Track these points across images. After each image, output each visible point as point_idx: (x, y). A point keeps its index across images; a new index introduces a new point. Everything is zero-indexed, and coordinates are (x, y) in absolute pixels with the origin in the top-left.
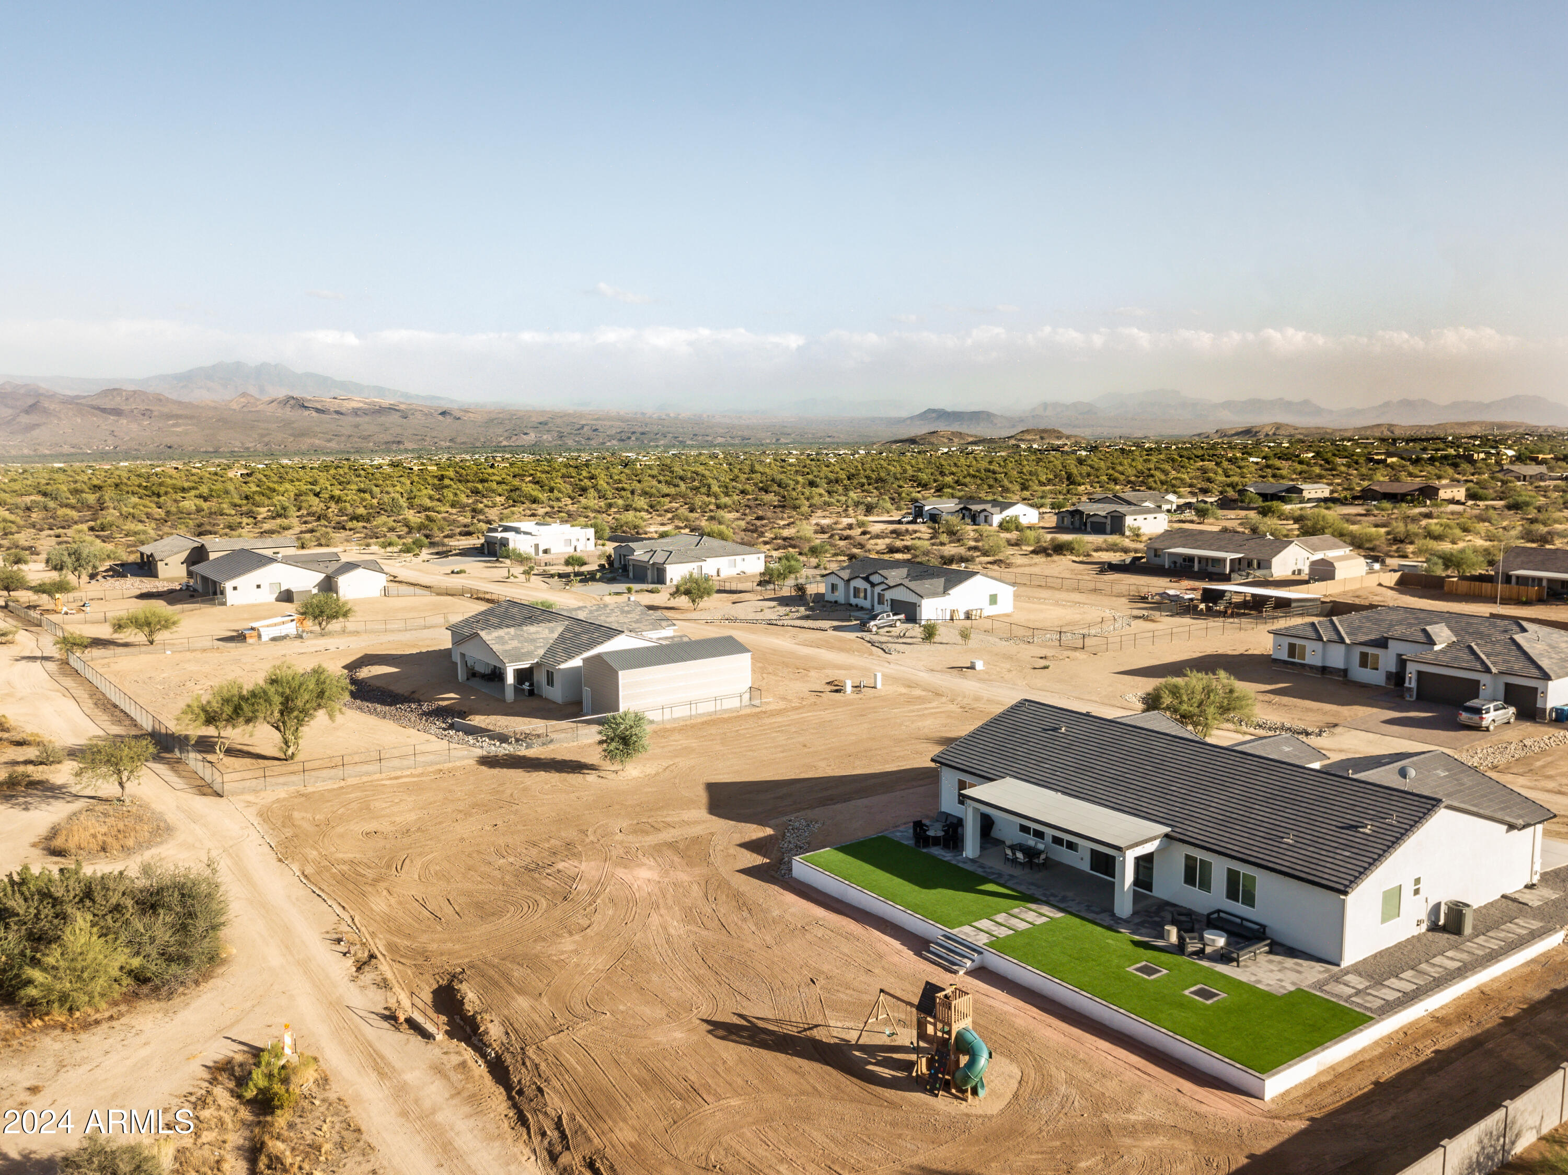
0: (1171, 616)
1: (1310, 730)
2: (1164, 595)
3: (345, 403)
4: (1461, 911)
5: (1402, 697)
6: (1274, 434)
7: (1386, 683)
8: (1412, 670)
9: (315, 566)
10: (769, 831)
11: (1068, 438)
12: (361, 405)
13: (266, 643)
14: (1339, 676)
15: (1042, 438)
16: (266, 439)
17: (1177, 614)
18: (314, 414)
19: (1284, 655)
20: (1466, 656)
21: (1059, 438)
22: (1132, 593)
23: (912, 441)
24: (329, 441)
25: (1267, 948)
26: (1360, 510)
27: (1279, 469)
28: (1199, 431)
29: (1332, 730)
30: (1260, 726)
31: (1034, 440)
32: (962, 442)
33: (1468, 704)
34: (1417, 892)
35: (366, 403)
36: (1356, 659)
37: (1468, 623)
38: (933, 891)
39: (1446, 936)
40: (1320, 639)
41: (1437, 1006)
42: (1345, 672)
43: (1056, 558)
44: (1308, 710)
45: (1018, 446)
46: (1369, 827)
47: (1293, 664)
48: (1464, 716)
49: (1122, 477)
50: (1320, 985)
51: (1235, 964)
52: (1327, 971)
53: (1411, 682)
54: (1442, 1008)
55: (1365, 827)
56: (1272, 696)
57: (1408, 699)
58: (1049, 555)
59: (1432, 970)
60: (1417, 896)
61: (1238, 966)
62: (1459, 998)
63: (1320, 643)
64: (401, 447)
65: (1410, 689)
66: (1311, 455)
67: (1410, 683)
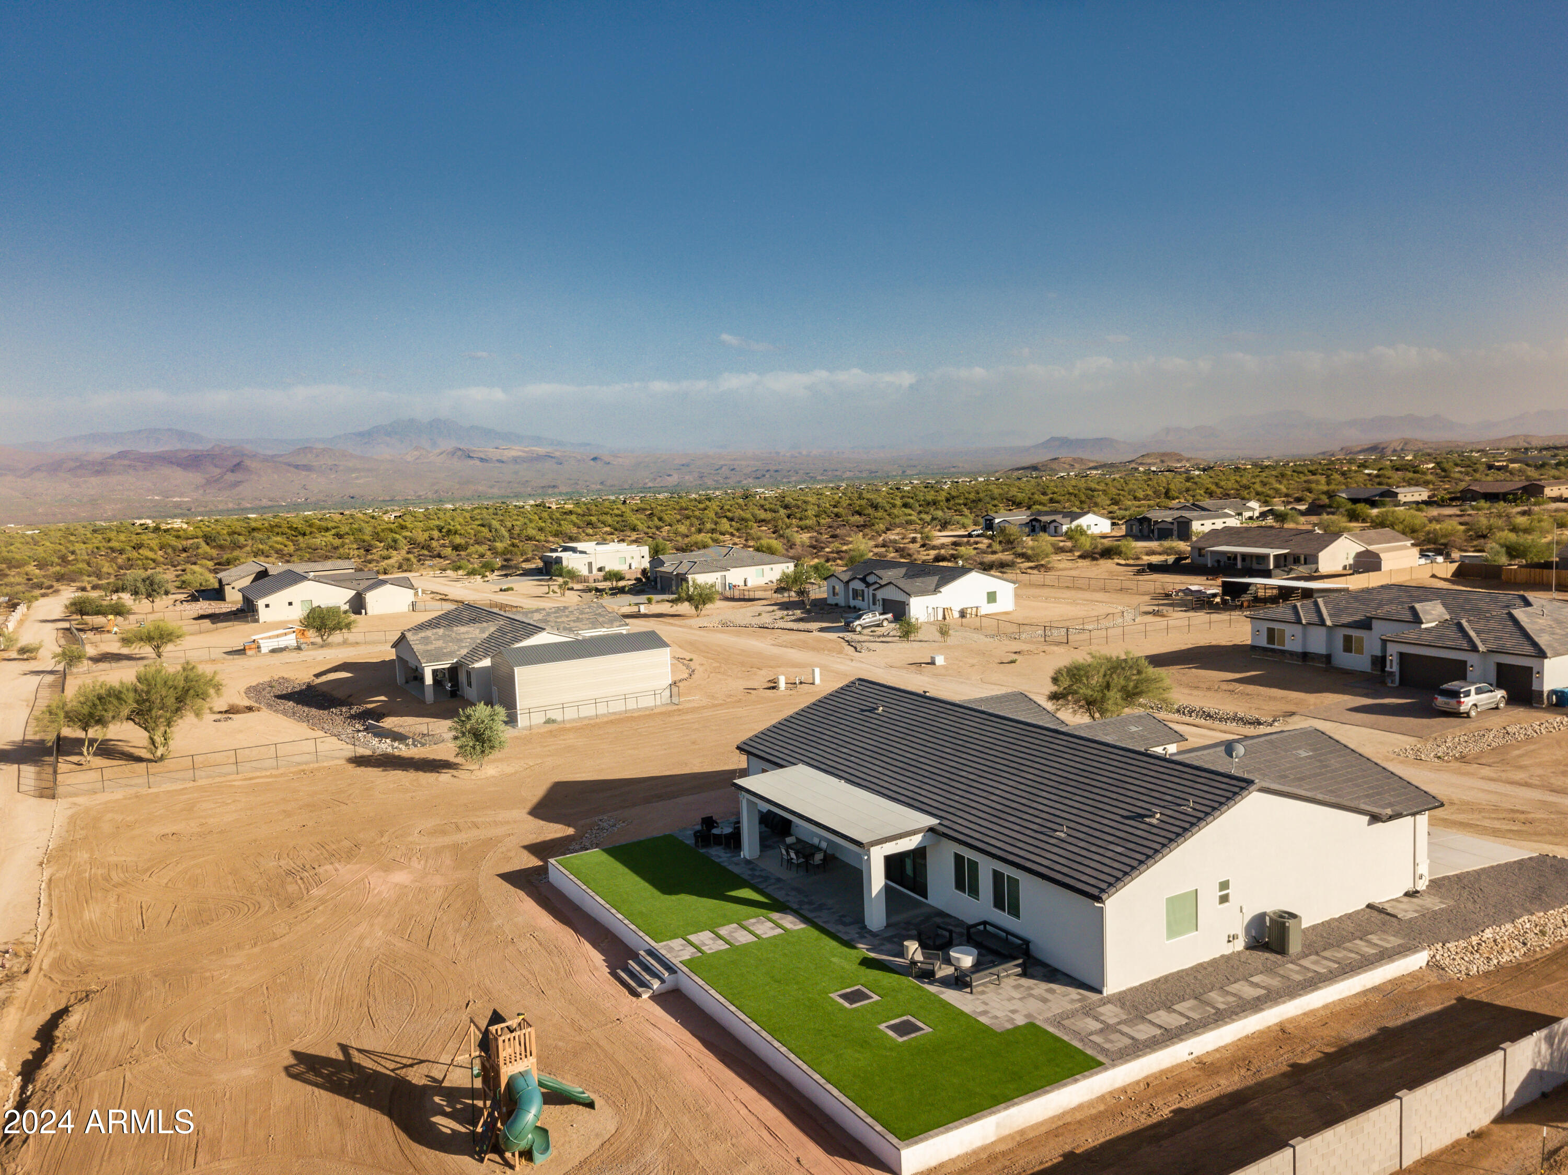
0: (1185, 611)
1: (1263, 719)
2: (1188, 592)
3: (506, 452)
4: (1284, 923)
5: (1383, 683)
6: (1402, 449)
7: (1372, 669)
8: (1393, 650)
9: (348, 584)
10: (570, 831)
11: (1188, 460)
12: (520, 454)
13: (265, 655)
14: (1322, 663)
15: (1163, 461)
16: (436, 488)
17: (1193, 609)
18: (478, 463)
19: (1263, 642)
20: (1453, 633)
21: (1179, 461)
22: (1157, 591)
23: (1034, 468)
24: (492, 487)
25: (1019, 970)
26: (1455, 511)
27: (1389, 478)
28: (1324, 450)
29: (1287, 719)
30: (1211, 717)
31: (1154, 464)
32: (1083, 467)
33: (1445, 686)
34: (1224, 899)
35: (524, 452)
36: (1339, 643)
37: (1466, 599)
38: (674, 897)
39: (1267, 955)
40: (1298, 621)
41: (1210, 1048)
42: (1328, 658)
43: (1102, 562)
44: (1274, 699)
45: (1137, 469)
46: (1158, 816)
47: (1273, 650)
48: (1440, 701)
49: (1219, 491)
50: (1058, 1021)
51: (968, 990)
52: (1083, 999)
53: (1393, 666)
54: (1217, 1050)
55: (1152, 816)
56: (1237, 685)
57: (1390, 685)
58: (1094, 559)
59: (1221, 999)
60: (1226, 904)
61: (971, 993)
62: (1247, 1037)
63: (1299, 627)
64: (556, 490)
65: (1391, 674)
66: (1431, 466)
67: (1391, 667)
